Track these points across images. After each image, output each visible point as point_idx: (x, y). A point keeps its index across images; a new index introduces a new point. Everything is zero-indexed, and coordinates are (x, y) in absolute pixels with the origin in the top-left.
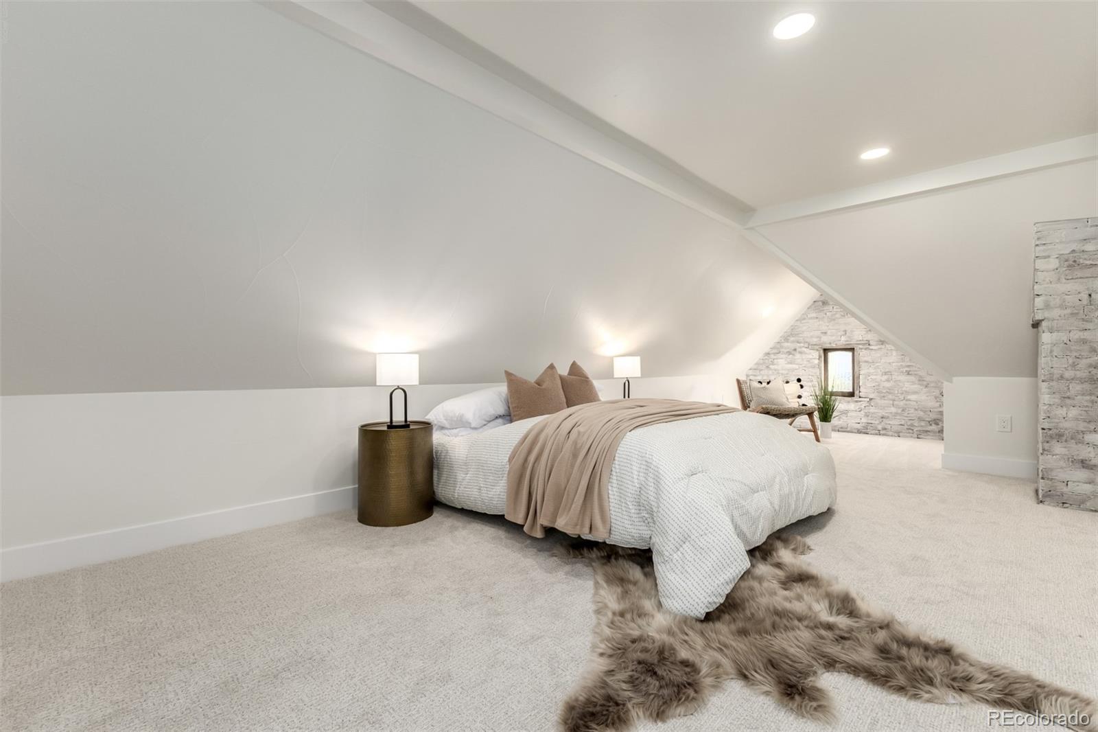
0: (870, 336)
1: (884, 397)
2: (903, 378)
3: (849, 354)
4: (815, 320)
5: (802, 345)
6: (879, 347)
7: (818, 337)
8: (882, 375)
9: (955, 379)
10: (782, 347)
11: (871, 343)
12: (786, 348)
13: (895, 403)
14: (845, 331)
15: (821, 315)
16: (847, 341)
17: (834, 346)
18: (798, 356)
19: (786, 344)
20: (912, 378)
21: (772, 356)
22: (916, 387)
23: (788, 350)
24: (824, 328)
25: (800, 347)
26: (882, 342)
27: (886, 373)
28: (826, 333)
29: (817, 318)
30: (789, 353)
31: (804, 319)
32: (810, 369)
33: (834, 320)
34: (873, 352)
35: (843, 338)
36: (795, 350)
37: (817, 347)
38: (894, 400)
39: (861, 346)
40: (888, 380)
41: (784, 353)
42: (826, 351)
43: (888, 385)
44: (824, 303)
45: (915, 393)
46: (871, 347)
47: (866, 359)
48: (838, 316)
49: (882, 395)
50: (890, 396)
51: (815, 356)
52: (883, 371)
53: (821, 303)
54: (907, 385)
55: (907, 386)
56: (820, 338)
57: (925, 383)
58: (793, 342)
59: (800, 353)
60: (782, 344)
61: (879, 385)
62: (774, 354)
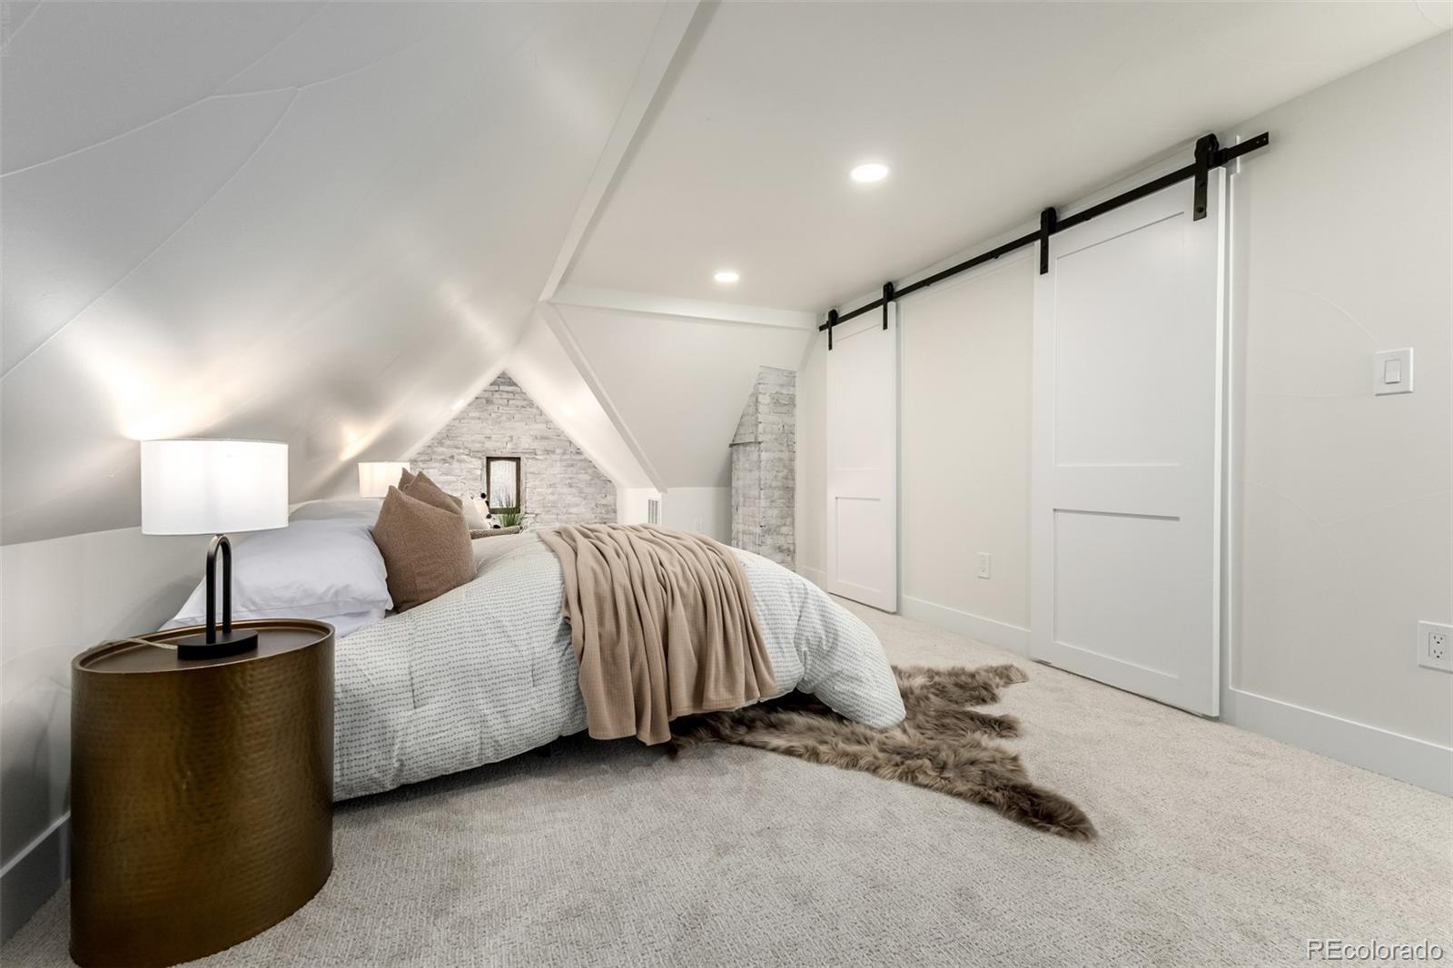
0: (536, 445)
1: (549, 511)
2: (565, 490)
3: (513, 464)
4: (478, 421)
5: (461, 451)
6: (545, 457)
7: (480, 442)
8: (547, 488)
9: (669, 490)
10: (434, 452)
11: (538, 452)
12: (440, 455)
13: (559, 517)
14: (511, 437)
15: (485, 415)
16: (513, 449)
17: (499, 455)
18: (456, 465)
19: (440, 449)
20: (573, 490)
21: (421, 465)
22: (577, 500)
23: (443, 457)
24: (488, 432)
25: (459, 454)
26: (548, 452)
27: (551, 486)
28: (490, 438)
29: (479, 418)
30: (444, 461)
31: (463, 419)
32: (472, 483)
33: (499, 423)
34: (540, 462)
35: (509, 445)
36: (452, 457)
37: (480, 455)
38: (557, 515)
39: (527, 456)
40: (552, 494)
41: (437, 461)
42: (489, 459)
43: (552, 498)
44: (488, 401)
45: (577, 505)
46: (537, 457)
47: (532, 470)
48: (504, 418)
49: (547, 509)
50: (555, 511)
51: (478, 465)
52: (548, 483)
53: (484, 401)
54: (569, 497)
55: (570, 499)
56: (483, 443)
57: (583, 495)
58: (449, 447)
59: (459, 461)
60: (435, 449)
61: (544, 499)
62: (423, 461)
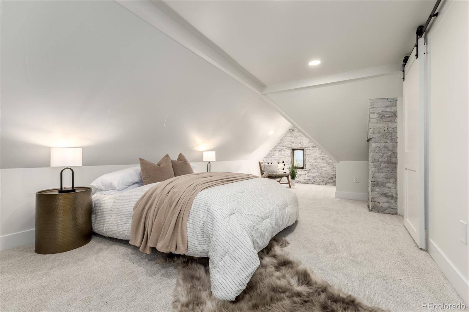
0: (309, 144)
1: (314, 169)
2: (321, 161)
3: (302, 151)
4: (290, 137)
5: (285, 147)
6: (313, 148)
7: (290, 144)
8: (314, 160)
9: (340, 162)
10: (277, 148)
11: (310, 147)
12: (279, 149)
13: (318, 171)
14: (300, 142)
15: (292, 135)
16: (301, 146)
17: (296, 148)
18: (283, 152)
19: (278, 147)
20: (324, 161)
21: (273, 152)
22: (325, 165)
23: (279, 150)
24: (293, 141)
25: (284, 148)
26: (314, 147)
27: (315, 159)
28: (293, 143)
29: (290, 136)
30: (280, 151)
31: (285, 137)
32: (288, 157)
33: (296, 137)
34: (310, 151)
35: (300, 145)
36: (282, 149)
37: (290, 148)
38: (317, 170)
39: (306, 148)
40: (315, 162)
41: (277, 151)
42: (293, 150)
43: (315, 164)
44: (293, 130)
45: (325, 167)
46: (310, 149)
47: (308, 153)
48: (298, 136)
49: (314, 168)
50: (316, 169)
51: (289, 152)
52: (314, 158)
53: (292, 130)
54: (322, 164)
55: (323, 165)
56: (291, 144)
57: (328, 163)
58: (281, 146)
59: (284, 151)
60: (277, 147)
61: (312, 164)
62: (274, 151)
